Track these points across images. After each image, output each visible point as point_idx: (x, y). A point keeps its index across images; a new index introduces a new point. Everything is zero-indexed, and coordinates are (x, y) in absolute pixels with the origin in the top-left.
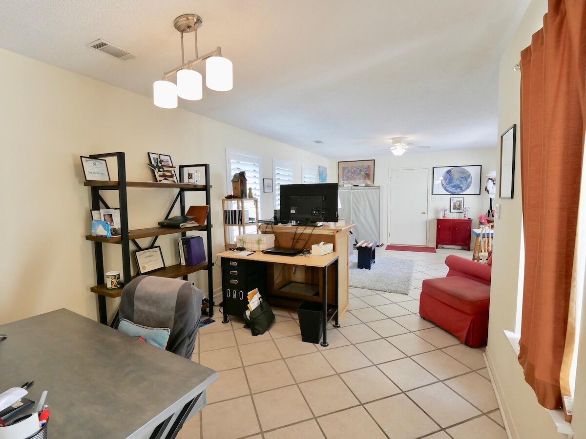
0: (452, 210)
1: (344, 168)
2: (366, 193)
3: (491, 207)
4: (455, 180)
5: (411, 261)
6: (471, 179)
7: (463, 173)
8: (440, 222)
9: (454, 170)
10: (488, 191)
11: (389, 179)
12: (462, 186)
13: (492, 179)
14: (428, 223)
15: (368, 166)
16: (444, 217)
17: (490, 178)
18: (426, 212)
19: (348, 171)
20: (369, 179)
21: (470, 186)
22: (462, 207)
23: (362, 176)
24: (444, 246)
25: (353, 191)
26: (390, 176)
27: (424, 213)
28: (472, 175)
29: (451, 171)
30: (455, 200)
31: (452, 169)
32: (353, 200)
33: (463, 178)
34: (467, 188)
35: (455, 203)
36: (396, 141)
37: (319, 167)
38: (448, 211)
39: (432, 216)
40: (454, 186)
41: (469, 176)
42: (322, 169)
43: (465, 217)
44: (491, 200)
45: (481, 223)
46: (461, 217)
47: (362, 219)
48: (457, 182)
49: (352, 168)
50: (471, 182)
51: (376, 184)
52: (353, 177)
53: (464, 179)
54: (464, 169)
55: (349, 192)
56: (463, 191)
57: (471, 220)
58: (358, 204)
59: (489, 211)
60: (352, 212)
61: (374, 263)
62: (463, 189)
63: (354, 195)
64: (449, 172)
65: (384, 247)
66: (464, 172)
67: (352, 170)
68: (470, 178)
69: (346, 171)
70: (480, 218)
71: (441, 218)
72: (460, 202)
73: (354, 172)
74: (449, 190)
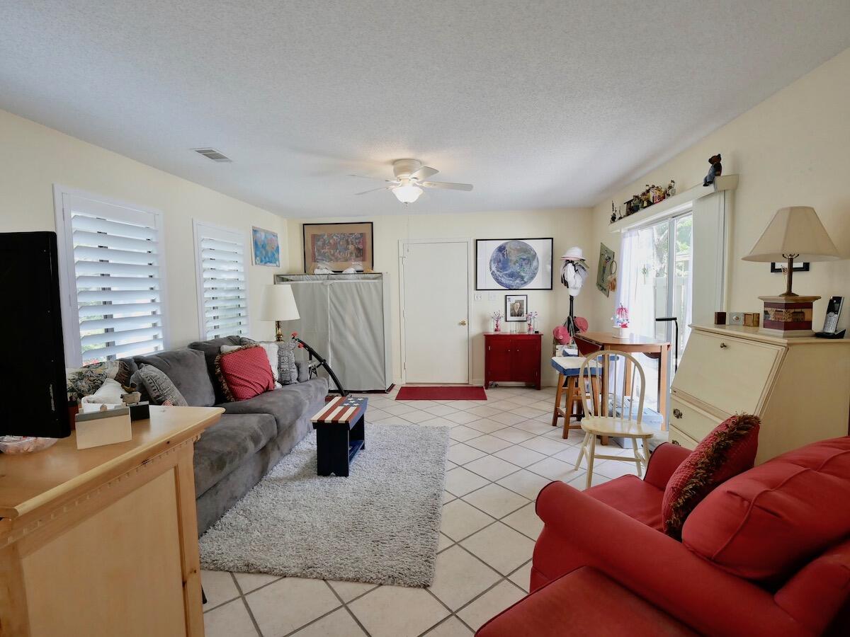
0: (509, 318)
1: (314, 237)
2: (356, 287)
3: (571, 313)
4: (511, 264)
5: (443, 430)
6: (538, 261)
7: (525, 252)
8: (490, 339)
9: (510, 246)
10: (566, 284)
11: (401, 259)
12: (522, 274)
13: (572, 262)
14: (471, 341)
15: (361, 234)
16: (496, 330)
17: (570, 259)
18: (466, 322)
19: (324, 244)
20: (364, 260)
21: (535, 274)
22: (525, 312)
23: (351, 253)
24: (499, 383)
25: (331, 282)
26: (401, 255)
27: (463, 324)
28: (539, 255)
29: (504, 248)
30: (513, 299)
31: (507, 243)
32: (331, 299)
33: (524, 259)
34: (532, 278)
35: (512, 306)
36: (402, 167)
37: (255, 231)
38: (503, 319)
39: (476, 330)
40: (512, 275)
41: (535, 256)
42: (262, 236)
43: (530, 330)
44: (572, 298)
45: (558, 341)
46: (524, 329)
47: (352, 340)
48: (516, 268)
49: (330, 236)
50: (537, 269)
51: (377, 269)
52: (333, 255)
53: (526, 261)
54: (526, 244)
55: (322, 283)
56: (525, 283)
57: (540, 336)
58: (340, 309)
59: (569, 319)
60: (331, 325)
61: (363, 448)
62: (525, 280)
63: (334, 292)
64: (501, 249)
65: (395, 392)
66: (527, 250)
67: (331, 241)
68: (536, 260)
69: (320, 243)
70: (556, 332)
71: (492, 332)
72: (521, 303)
73: (335, 246)
74: (503, 281)
